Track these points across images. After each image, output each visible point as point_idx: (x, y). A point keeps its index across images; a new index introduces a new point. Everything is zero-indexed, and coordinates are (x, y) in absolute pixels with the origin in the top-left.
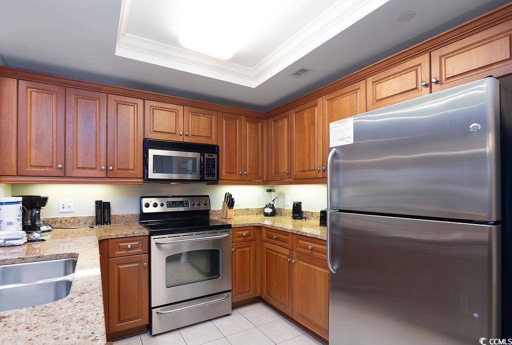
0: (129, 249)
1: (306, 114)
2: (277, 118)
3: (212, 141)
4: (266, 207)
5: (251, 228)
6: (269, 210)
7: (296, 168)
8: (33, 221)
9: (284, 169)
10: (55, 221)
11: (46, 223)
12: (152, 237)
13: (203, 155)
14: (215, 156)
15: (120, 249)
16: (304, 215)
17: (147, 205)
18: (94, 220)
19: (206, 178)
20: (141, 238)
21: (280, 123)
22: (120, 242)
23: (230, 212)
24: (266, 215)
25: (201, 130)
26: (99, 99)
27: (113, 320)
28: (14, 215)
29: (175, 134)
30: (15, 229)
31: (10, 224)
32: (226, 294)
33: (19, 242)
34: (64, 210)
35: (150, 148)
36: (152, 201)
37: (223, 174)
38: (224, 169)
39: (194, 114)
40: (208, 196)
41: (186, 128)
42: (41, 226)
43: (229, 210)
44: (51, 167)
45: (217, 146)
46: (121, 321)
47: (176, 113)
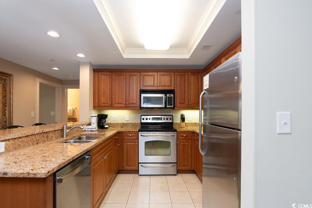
0: (130, 136)
3: (172, 88)
5: (189, 133)
8: (103, 123)
10: (111, 124)
11: (107, 124)
12: (139, 132)
13: (166, 95)
14: (172, 95)
15: (127, 136)
17: (143, 119)
18: (123, 125)
19: (168, 106)
20: (135, 132)
22: (128, 134)
23: (183, 124)
25: (166, 83)
26: (123, 75)
27: (125, 164)
28: (94, 121)
29: (153, 86)
30: (94, 125)
31: (94, 123)
32: (174, 164)
33: (95, 130)
34: (114, 120)
35: (142, 94)
36: (145, 117)
37: (178, 104)
38: (178, 102)
39: (162, 75)
40: (172, 115)
41: (158, 83)
42: (105, 125)
43: (182, 123)
44: (108, 103)
45: (174, 90)
46: (128, 166)
47: (154, 76)
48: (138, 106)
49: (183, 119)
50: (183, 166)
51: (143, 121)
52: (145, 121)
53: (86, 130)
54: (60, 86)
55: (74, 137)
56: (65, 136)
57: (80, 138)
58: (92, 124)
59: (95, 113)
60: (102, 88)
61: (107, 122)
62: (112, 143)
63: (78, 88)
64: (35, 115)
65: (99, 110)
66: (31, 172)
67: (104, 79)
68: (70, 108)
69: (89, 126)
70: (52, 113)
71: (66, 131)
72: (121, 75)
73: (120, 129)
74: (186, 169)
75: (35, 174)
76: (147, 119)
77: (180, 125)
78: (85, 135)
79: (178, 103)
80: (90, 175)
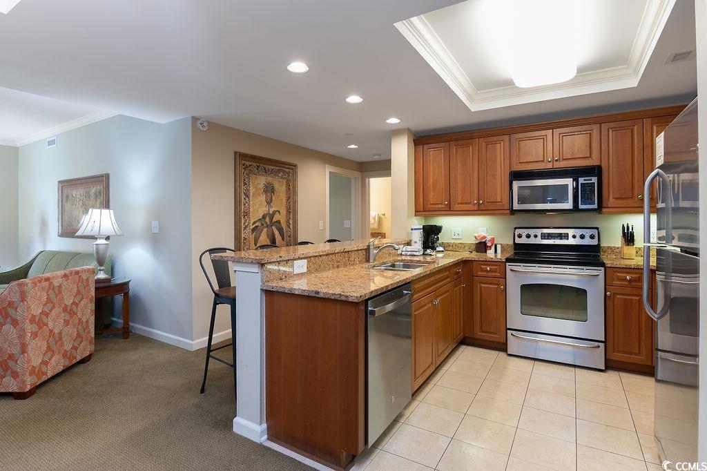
0: (487, 271)
3: (593, 162)
8: (433, 243)
10: (449, 245)
11: (442, 245)
12: (508, 264)
13: (576, 180)
14: (594, 180)
15: (482, 270)
17: (520, 236)
18: (473, 247)
19: (581, 207)
20: (499, 263)
22: (482, 265)
23: (630, 251)
25: (576, 151)
26: (472, 144)
27: (477, 328)
28: (417, 237)
29: (543, 161)
30: (417, 246)
31: (416, 242)
32: (596, 344)
33: (417, 253)
34: (454, 237)
35: (515, 180)
36: (524, 232)
37: (611, 201)
38: (611, 194)
39: (566, 134)
40: (597, 228)
41: (556, 152)
42: (437, 246)
43: (625, 247)
44: (441, 204)
45: (600, 168)
46: (483, 332)
47: (544, 139)
48: (507, 207)
49: (629, 238)
50: (624, 352)
51: (518, 241)
52: (523, 240)
53: (403, 253)
54: (358, 174)
55: (384, 263)
56: (371, 260)
57: (393, 266)
58: (412, 243)
59: (418, 223)
60: (431, 174)
61: (440, 241)
62: (449, 279)
63: (389, 175)
64: (324, 226)
65: (426, 217)
66: (342, 293)
67: (435, 155)
68: (374, 213)
69: (409, 247)
70: (347, 224)
71: (373, 252)
72: (467, 145)
73: (465, 255)
74: (632, 361)
75: (347, 297)
76: (528, 236)
77: (620, 252)
78: (402, 261)
79: (611, 198)
80: (410, 337)
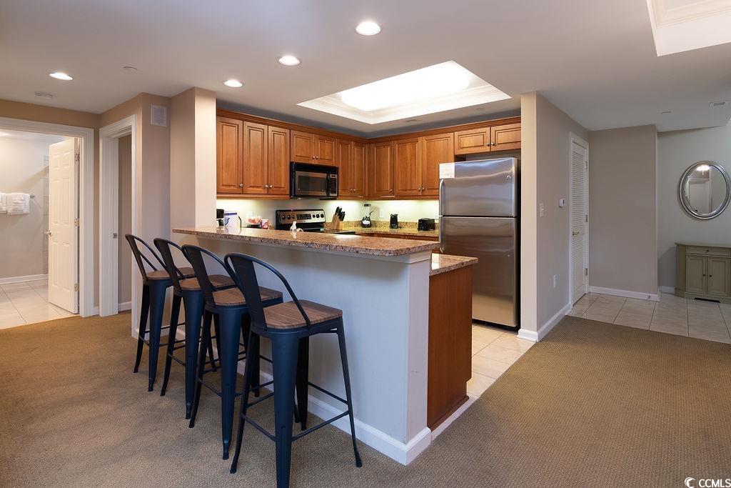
1: (408, 147)
2: (380, 144)
3: (333, 163)
4: (363, 220)
6: (366, 222)
7: (399, 186)
9: (387, 187)
13: (328, 175)
14: (336, 176)
16: (399, 225)
21: (383, 150)
24: (364, 226)
25: (326, 154)
26: (263, 130)
29: (310, 157)
39: (321, 141)
40: (323, 210)
45: (338, 168)
47: (310, 140)
48: (288, 192)
51: (282, 221)
72: (259, 130)
